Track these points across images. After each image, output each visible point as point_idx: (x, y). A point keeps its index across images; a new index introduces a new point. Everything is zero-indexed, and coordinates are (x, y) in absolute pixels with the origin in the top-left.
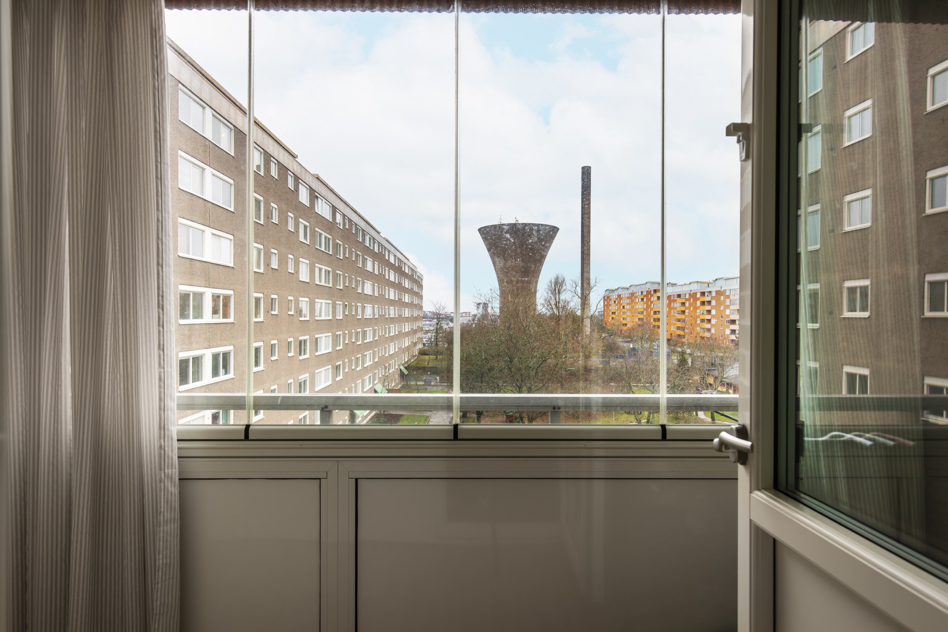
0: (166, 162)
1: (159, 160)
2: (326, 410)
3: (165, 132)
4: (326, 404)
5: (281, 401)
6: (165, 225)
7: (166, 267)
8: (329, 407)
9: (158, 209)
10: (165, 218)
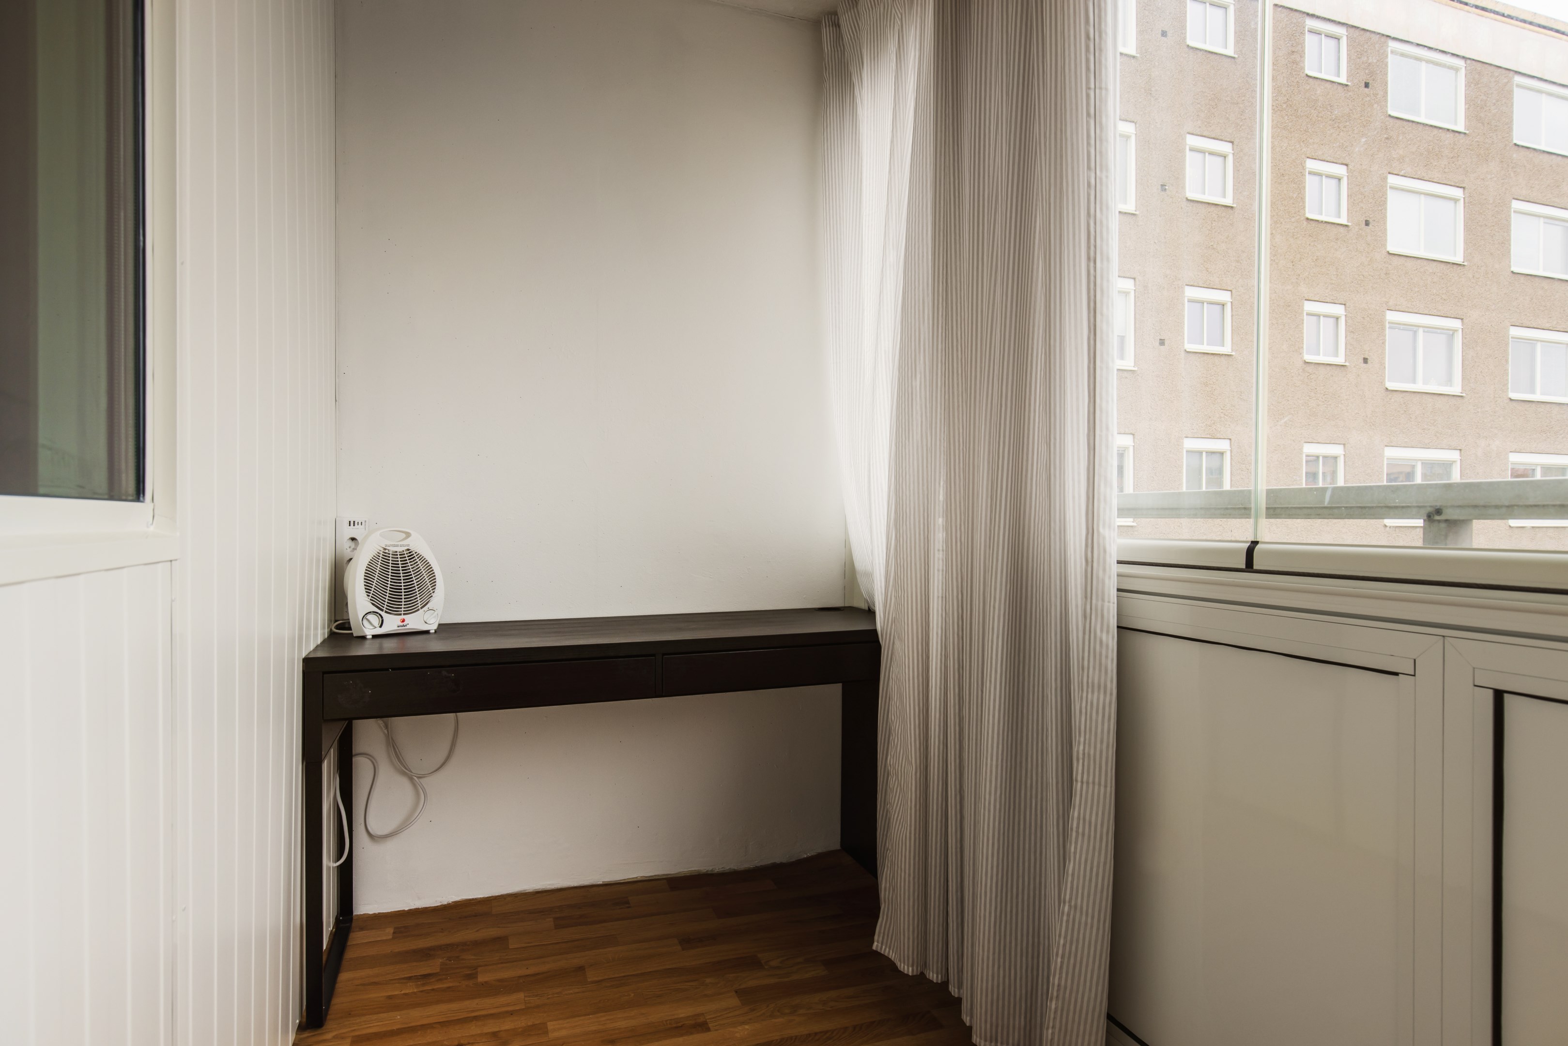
0: (1103, 86)
1: (1092, 86)
2: (1437, 518)
3: (1104, 35)
4: (1438, 504)
5: (1332, 496)
6: (1101, 192)
7: (1102, 259)
8: (1445, 511)
9: (1089, 168)
10: (1101, 179)
